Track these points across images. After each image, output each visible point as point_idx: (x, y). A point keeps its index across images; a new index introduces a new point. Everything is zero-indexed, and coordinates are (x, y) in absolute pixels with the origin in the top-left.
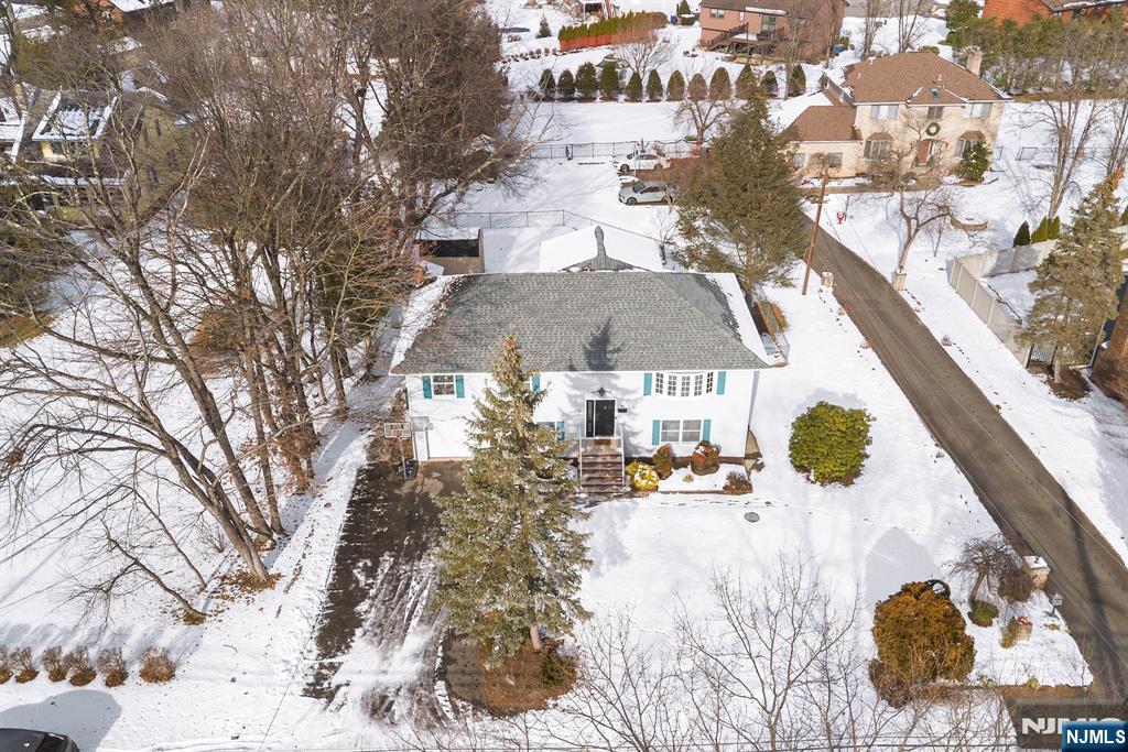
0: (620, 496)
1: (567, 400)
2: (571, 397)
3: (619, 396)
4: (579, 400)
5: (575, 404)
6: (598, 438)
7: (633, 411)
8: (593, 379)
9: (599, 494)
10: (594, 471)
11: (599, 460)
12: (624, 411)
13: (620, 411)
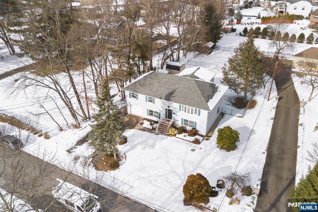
0: (165, 135)
1: (161, 107)
2: (162, 107)
3: (173, 109)
4: (164, 108)
5: (163, 108)
6: (168, 119)
7: (177, 114)
8: (167, 103)
9: (161, 133)
10: (162, 127)
11: (165, 124)
12: (175, 114)
13: (173, 113)
